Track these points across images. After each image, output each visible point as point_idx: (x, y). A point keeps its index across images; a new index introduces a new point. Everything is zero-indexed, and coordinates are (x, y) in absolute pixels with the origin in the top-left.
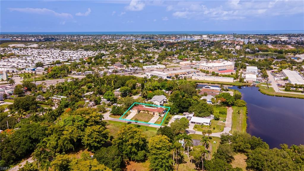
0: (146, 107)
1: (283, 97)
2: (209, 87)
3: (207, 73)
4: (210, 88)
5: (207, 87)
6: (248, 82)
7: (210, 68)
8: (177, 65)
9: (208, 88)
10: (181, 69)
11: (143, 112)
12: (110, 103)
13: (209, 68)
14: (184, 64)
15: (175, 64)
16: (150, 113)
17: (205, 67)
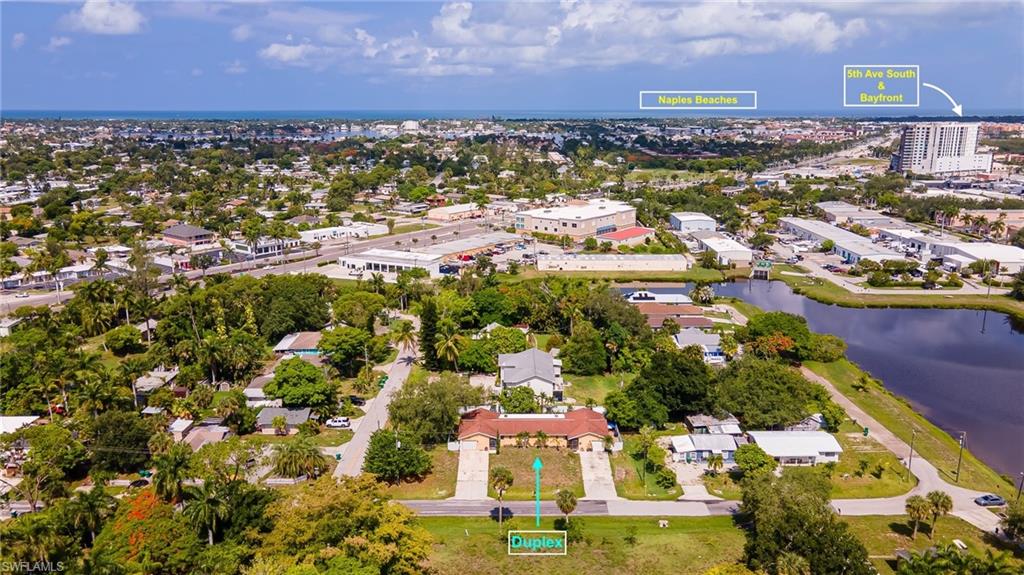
0: (510, 416)
1: (892, 307)
2: (650, 295)
3: (565, 243)
4: (653, 298)
5: (641, 298)
6: (734, 266)
7: (569, 225)
8: (417, 220)
9: (646, 298)
10: (456, 233)
11: (513, 442)
12: (312, 416)
13: (565, 224)
14: (447, 217)
15: (408, 217)
16: (550, 442)
17: (546, 224)
